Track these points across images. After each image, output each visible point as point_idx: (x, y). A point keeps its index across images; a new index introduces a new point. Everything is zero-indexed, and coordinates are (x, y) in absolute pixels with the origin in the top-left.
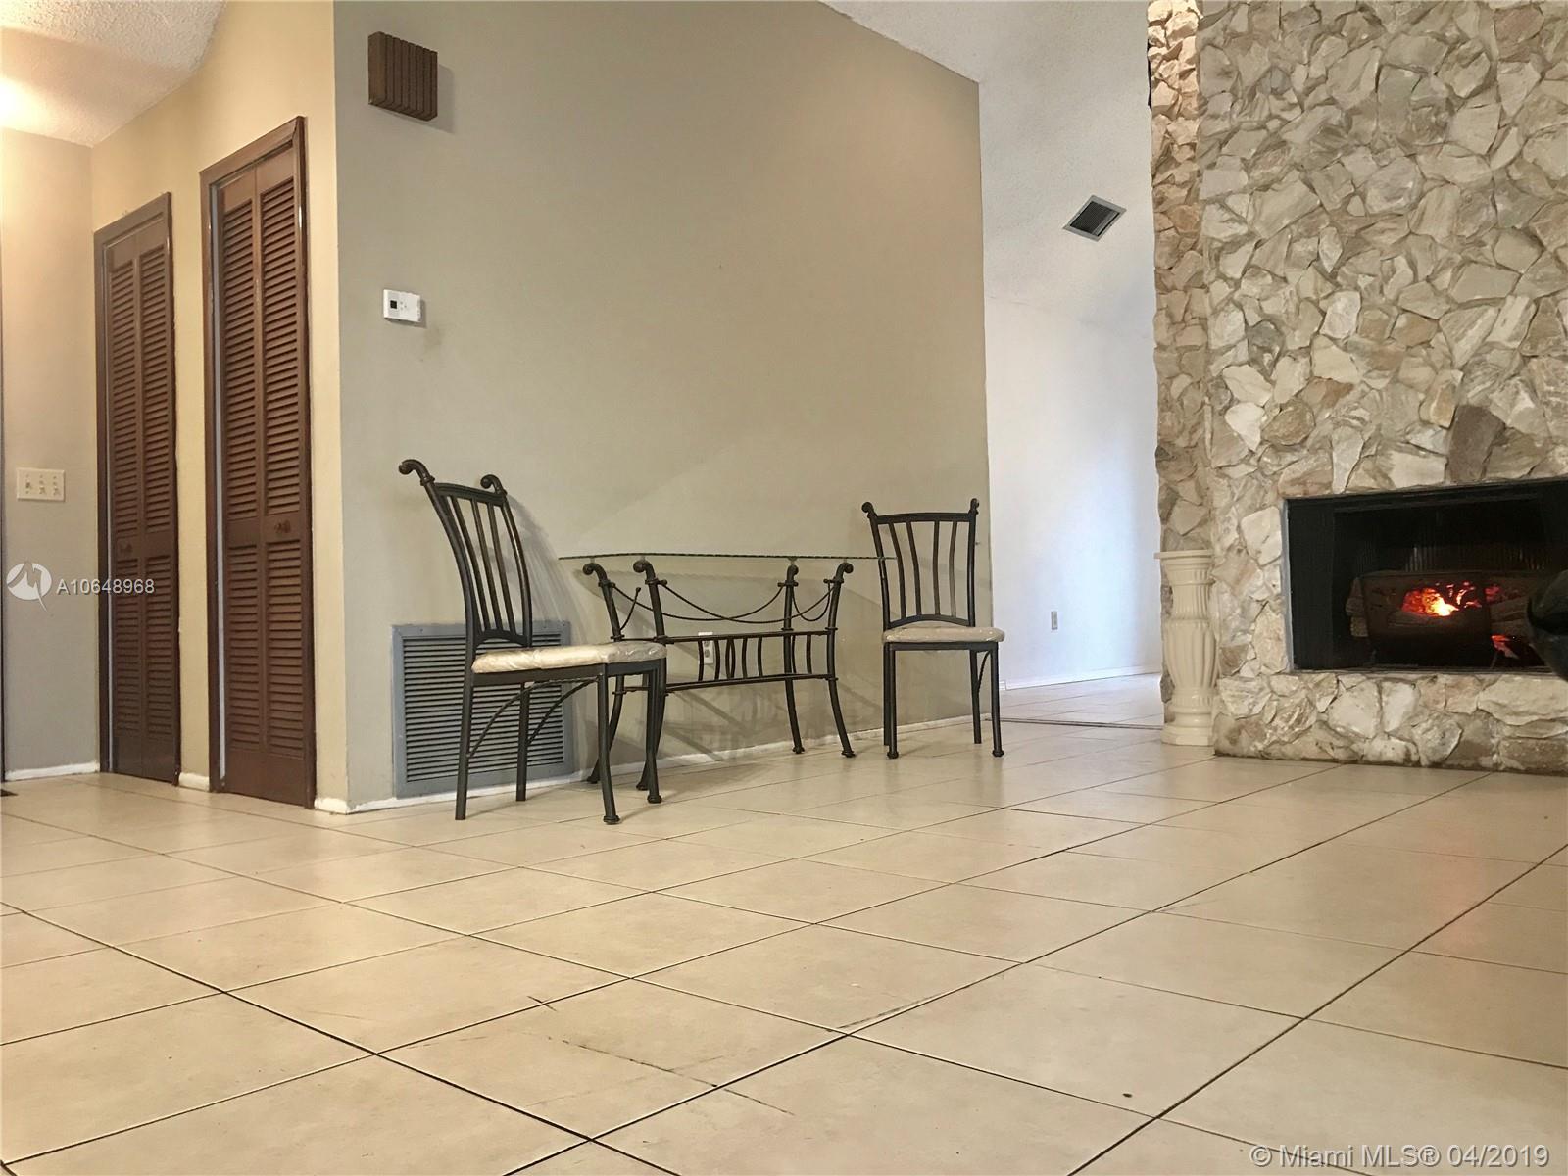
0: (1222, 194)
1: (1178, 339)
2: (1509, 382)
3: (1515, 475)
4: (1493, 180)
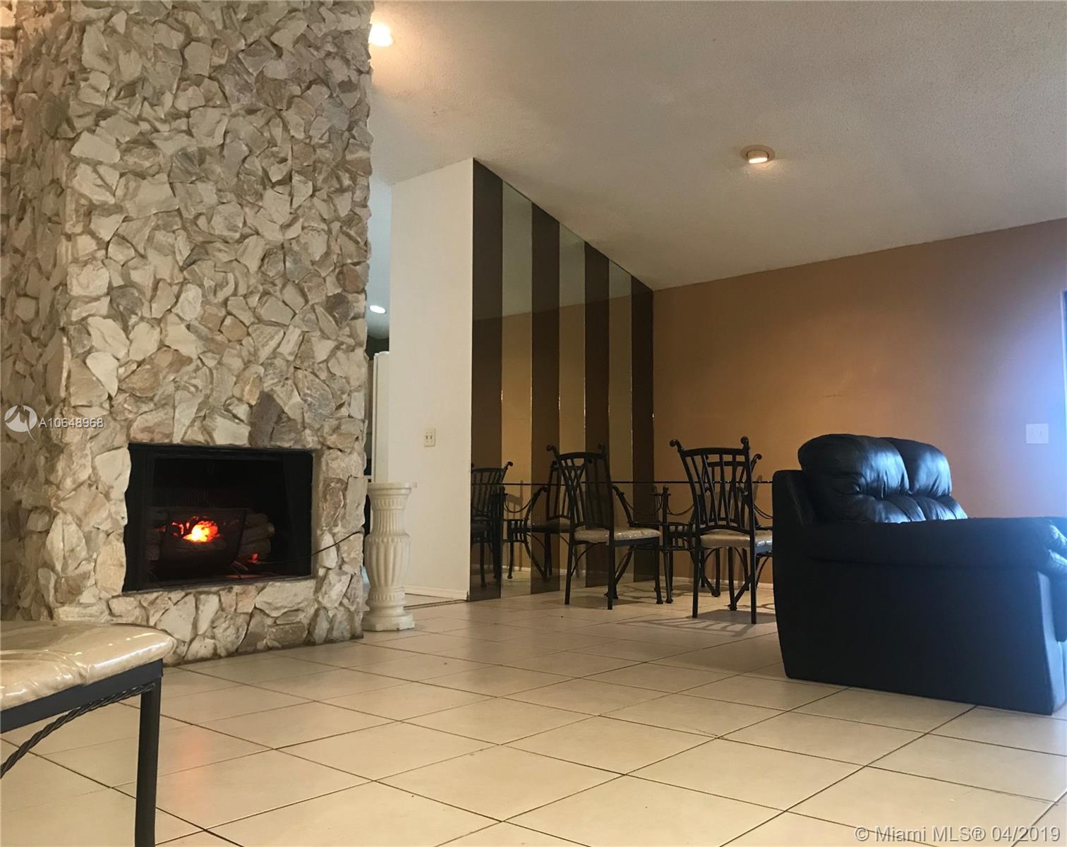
0: (95, 160)
2: (286, 382)
3: (286, 445)
4: (282, 244)
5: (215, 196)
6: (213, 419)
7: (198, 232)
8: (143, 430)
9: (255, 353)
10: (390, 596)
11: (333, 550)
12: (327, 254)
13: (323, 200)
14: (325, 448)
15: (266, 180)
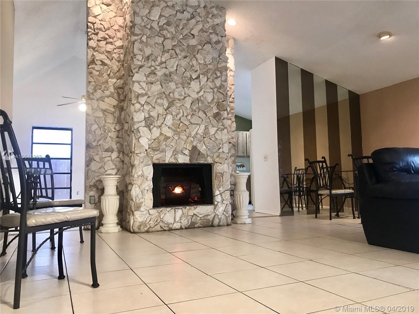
0: (139, 81)
2: (201, 142)
3: (202, 162)
4: (198, 98)
5: (175, 86)
6: (178, 155)
7: (171, 98)
8: (156, 159)
9: (190, 134)
10: (242, 212)
11: (219, 196)
12: (213, 99)
13: (211, 82)
14: (215, 163)
15: (191, 79)
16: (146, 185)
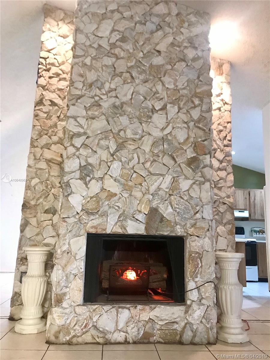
0: (75, 116)
1: (36, 165)
2: (165, 202)
3: (166, 234)
4: (163, 137)
5: (129, 121)
6: (127, 222)
7: (121, 138)
8: (92, 227)
9: (148, 190)
12: (188, 138)
13: (184, 113)
14: (189, 235)
15: (153, 110)
16: (75, 267)
